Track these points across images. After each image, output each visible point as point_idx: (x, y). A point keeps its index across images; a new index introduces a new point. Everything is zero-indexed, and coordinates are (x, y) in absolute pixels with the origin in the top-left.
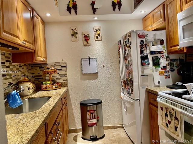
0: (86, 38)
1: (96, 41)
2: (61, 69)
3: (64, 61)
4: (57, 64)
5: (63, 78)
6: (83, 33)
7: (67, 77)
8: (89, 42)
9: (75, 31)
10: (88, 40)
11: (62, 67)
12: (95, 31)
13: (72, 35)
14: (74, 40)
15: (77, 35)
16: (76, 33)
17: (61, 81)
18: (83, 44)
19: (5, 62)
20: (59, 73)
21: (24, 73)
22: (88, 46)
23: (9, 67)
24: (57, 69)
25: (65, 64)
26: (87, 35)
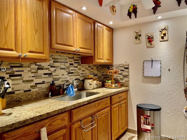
0: (150, 39)
1: (161, 41)
2: (124, 70)
3: (127, 63)
5: (125, 79)
6: (147, 35)
7: (129, 78)
8: (153, 43)
10: (152, 41)
11: (125, 68)
12: (160, 31)
13: (136, 38)
14: (137, 43)
15: (141, 38)
16: (140, 35)
17: (123, 81)
18: (147, 45)
19: (74, 63)
20: (122, 74)
21: (93, 72)
22: (151, 47)
23: (77, 67)
24: (121, 70)
25: (128, 66)
26: (151, 36)
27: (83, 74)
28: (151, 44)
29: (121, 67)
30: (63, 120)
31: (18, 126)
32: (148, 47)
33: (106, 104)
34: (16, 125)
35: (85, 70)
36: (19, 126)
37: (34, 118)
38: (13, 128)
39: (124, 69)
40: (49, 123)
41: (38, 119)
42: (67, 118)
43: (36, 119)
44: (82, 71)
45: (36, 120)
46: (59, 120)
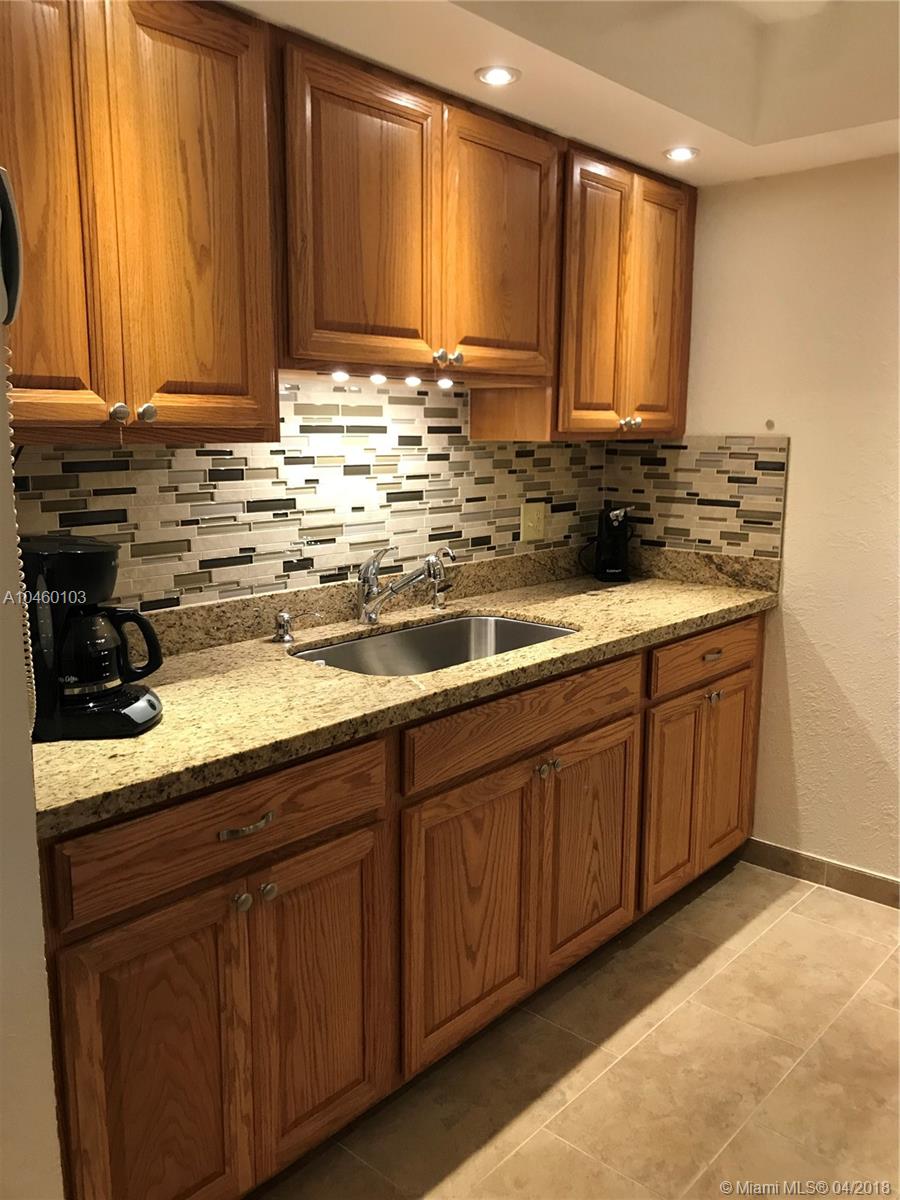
2: (754, 481)
3: (777, 431)
4: (736, 448)
5: (758, 539)
7: (781, 531)
11: (759, 466)
17: (744, 551)
19: (424, 434)
20: (737, 504)
21: (545, 486)
23: (445, 457)
24: (731, 480)
25: (781, 450)
27: (483, 499)
29: (733, 455)
30: (360, 779)
31: (131, 806)
33: (616, 697)
34: (122, 803)
35: (497, 474)
36: (136, 807)
37: (205, 765)
38: (105, 816)
39: (752, 473)
40: (283, 798)
41: (229, 774)
42: (379, 773)
43: (219, 775)
44: (479, 481)
45: (218, 780)
46: (337, 783)
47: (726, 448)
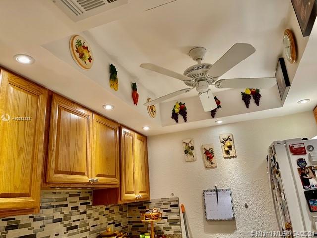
0: (209, 155)
1: (225, 158)
2: (170, 211)
3: (175, 196)
4: (165, 202)
5: (174, 228)
6: (203, 147)
7: (180, 225)
9: (190, 145)
11: (172, 206)
12: (222, 142)
13: (186, 152)
14: (190, 160)
15: (193, 152)
16: (192, 148)
17: (171, 232)
18: (205, 165)
19: (79, 205)
20: (167, 218)
21: (113, 219)
22: (212, 167)
23: (85, 213)
24: (165, 211)
25: (177, 201)
26: (210, 149)
27: (96, 225)
28: (211, 162)
29: (164, 204)
32: (206, 167)
35: (100, 216)
39: (170, 208)
44: (95, 219)
47: (162, 202)
